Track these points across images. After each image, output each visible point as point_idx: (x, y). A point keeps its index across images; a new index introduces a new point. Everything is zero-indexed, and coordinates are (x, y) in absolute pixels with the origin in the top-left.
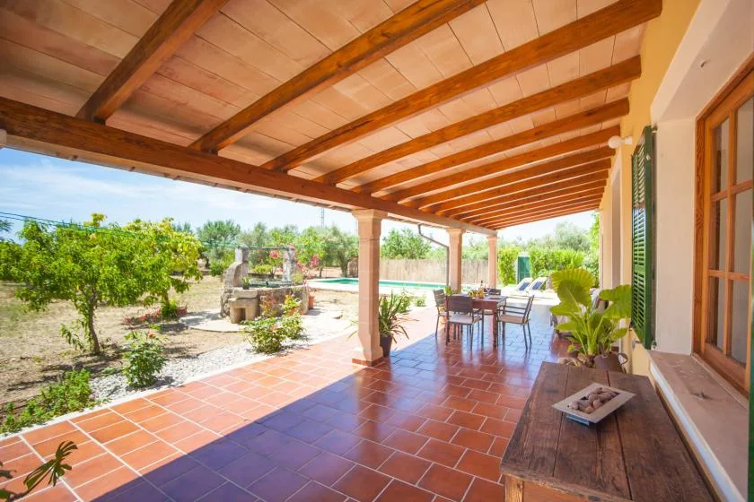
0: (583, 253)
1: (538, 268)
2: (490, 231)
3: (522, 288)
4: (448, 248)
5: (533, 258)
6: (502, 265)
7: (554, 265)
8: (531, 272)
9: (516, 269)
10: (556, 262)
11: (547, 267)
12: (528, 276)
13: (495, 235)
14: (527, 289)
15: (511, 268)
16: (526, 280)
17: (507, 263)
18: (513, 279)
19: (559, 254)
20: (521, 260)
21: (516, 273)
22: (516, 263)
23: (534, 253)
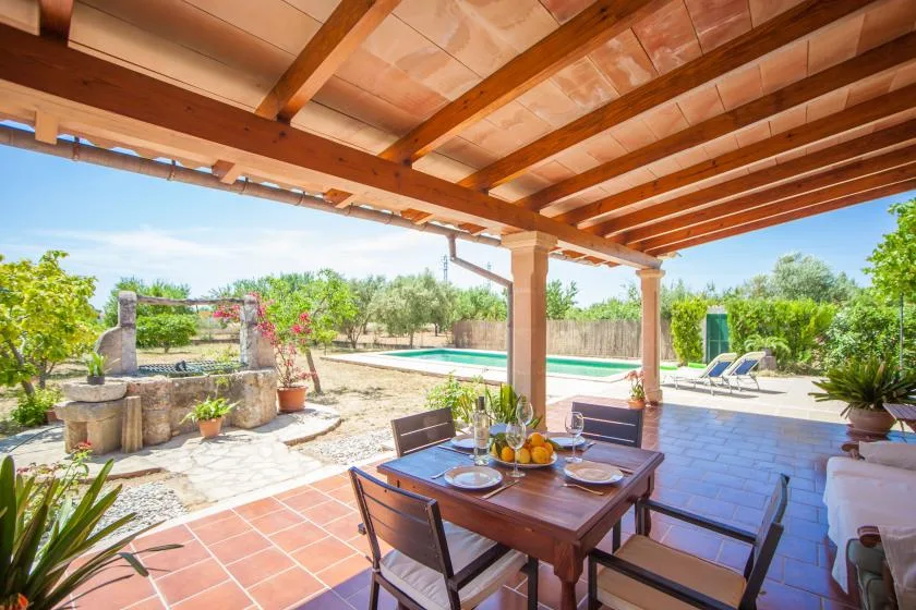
0: (832, 306)
1: (744, 332)
2: (643, 256)
3: (717, 372)
4: (510, 285)
5: (735, 316)
6: (679, 328)
7: (774, 326)
8: (731, 340)
9: (703, 334)
10: (780, 323)
11: (760, 331)
12: (725, 349)
13: (655, 268)
14: (725, 373)
15: (694, 333)
16: (722, 357)
17: (687, 324)
18: (698, 351)
19: (785, 308)
20: (711, 319)
21: (704, 342)
22: (703, 325)
23: (735, 307)
